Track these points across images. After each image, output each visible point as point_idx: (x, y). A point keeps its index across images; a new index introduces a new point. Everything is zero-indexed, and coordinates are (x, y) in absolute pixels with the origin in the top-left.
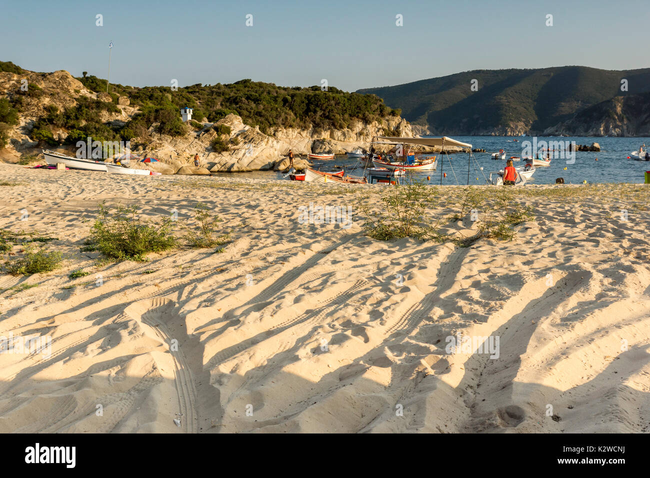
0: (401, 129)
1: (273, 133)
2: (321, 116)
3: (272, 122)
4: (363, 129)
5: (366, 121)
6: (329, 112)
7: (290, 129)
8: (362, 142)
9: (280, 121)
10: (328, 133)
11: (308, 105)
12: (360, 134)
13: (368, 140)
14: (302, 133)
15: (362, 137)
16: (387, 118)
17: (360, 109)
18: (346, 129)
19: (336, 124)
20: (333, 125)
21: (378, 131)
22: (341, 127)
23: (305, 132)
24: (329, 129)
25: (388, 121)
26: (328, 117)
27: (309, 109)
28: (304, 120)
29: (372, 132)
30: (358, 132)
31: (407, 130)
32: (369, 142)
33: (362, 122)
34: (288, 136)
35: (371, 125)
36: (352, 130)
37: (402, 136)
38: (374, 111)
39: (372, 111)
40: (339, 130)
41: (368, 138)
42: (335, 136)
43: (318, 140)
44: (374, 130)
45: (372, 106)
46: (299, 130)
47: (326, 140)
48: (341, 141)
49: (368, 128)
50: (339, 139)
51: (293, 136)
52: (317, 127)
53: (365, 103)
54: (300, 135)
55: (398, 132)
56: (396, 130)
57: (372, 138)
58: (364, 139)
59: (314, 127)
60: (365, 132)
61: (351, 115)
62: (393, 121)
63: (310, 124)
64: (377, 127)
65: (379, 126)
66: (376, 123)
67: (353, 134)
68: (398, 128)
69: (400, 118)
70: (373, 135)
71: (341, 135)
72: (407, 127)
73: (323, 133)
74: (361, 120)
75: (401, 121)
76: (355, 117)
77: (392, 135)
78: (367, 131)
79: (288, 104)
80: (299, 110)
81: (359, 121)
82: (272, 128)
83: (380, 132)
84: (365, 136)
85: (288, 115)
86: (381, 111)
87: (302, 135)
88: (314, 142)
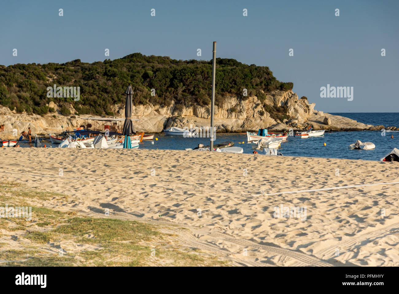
0: (289, 104)
1: (117, 110)
2: (184, 91)
3: (116, 99)
4: (237, 105)
5: (241, 97)
6: (194, 87)
7: (142, 107)
8: (234, 119)
10: (191, 110)
11: (172, 80)
12: (232, 110)
13: (241, 117)
14: (160, 110)
15: (234, 114)
16: (273, 92)
17: (235, 84)
19: (199, 100)
20: (196, 100)
21: (256, 107)
22: (205, 103)
23: (165, 109)
24: (191, 105)
25: (273, 95)
26: (192, 93)
27: (172, 85)
28: (163, 96)
29: (248, 109)
30: (229, 108)
31: (296, 106)
32: (242, 119)
33: (236, 98)
34: (137, 113)
35: (247, 101)
36: (222, 107)
37: (290, 112)
38: (256, 85)
39: (252, 86)
40: (202, 106)
41: (242, 115)
42: (198, 113)
43: (172, 118)
44: (250, 106)
45: (253, 80)
46: (157, 107)
47: (178, 118)
48: (205, 118)
49: (243, 104)
50: (202, 116)
51: (145, 113)
52: (179, 103)
53: (244, 77)
54: (156, 113)
55: (285, 107)
56: (282, 107)
57: (247, 115)
58: (237, 116)
59: (176, 103)
60: (239, 108)
61: (222, 90)
62: (280, 96)
63: (172, 100)
64: (255, 103)
65: (259, 102)
66: (256, 98)
67: (223, 111)
68: (286, 103)
69: (291, 93)
70: (248, 112)
71: (205, 112)
72: (298, 102)
73: (184, 110)
74: (234, 95)
75: (292, 96)
76: (228, 92)
77: (275, 111)
78: (241, 108)
79: (149, 79)
80: (160, 86)
81: (231, 97)
82: (116, 105)
83: (259, 108)
84: (238, 112)
85: (140, 91)
86: (267, 85)
87: (159, 112)
88: (168, 119)
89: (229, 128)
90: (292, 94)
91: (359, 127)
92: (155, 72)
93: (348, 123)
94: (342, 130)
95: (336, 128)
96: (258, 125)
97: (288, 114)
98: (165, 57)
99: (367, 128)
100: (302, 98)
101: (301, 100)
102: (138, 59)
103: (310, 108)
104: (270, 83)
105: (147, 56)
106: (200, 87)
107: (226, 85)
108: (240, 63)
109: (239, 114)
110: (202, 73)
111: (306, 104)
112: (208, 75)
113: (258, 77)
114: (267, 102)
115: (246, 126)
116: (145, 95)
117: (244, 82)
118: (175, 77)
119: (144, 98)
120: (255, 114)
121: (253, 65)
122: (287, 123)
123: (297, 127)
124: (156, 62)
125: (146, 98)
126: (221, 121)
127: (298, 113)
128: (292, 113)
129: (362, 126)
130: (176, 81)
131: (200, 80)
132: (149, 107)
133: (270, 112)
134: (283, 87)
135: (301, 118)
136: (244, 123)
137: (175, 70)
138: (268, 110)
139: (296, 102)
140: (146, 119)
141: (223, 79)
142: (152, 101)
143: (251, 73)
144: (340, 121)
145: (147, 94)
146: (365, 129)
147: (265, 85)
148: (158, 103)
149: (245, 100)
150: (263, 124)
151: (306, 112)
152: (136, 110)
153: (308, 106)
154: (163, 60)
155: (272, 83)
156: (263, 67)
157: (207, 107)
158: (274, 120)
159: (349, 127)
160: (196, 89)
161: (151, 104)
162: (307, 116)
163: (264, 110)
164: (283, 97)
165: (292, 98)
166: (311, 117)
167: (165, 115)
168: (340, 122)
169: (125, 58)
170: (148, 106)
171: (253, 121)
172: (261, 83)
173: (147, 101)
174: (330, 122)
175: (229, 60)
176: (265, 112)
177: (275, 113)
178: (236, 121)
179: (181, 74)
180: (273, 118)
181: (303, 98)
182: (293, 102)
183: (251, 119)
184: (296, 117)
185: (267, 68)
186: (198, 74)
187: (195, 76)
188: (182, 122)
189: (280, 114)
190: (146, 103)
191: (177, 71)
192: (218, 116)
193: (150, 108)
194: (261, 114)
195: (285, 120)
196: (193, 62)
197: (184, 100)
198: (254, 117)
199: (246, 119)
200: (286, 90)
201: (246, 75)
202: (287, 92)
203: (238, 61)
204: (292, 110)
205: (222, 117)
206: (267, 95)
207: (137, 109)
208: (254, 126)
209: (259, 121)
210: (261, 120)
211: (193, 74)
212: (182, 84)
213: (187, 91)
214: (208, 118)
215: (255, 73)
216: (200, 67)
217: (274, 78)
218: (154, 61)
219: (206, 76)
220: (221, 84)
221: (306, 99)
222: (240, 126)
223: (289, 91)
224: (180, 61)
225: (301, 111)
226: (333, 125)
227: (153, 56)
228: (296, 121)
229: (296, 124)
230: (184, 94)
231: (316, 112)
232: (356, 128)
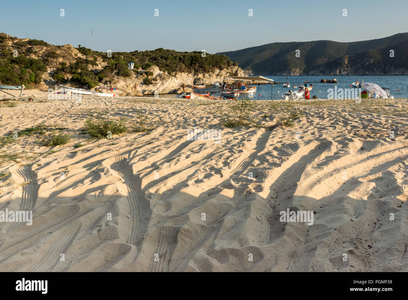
0: (238, 72)
2: (198, 66)
3: (174, 70)
4: (219, 73)
5: (221, 69)
6: (202, 64)
7: (183, 73)
8: (219, 79)
9: (178, 69)
10: (202, 75)
11: (191, 61)
12: (218, 75)
13: (222, 78)
15: (219, 76)
16: (231, 67)
17: (218, 63)
18: (211, 73)
19: (206, 70)
20: (204, 70)
21: (227, 74)
22: (208, 72)
23: (190, 74)
24: (202, 73)
25: (232, 68)
26: (201, 67)
28: (189, 68)
29: (224, 74)
31: (241, 73)
33: (219, 69)
34: (182, 76)
35: (223, 71)
38: (225, 63)
42: (205, 76)
43: (197, 79)
50: (207, 78)
52: (196, 72)
53: (220, 60)
55: (237, 74)
56: (235, 73)
61: (213, 66)
63: (193, 70)
65: (227, 71)
66: (226, 69)
67: (215, 75)
69: (238, 67)
70: (224, 76)
71: (208, 76)
73: (199, 75)
76: (215, 66)
78: (221, 74)
81: (217, 69)
82: (174, 73)
84: (221, 76)
86: (228, 63)
87: (189, 76)
88: (195, 79)
92: (183, 57)
106: (205, 64)
107: (214, 63)
114: (230, 71)
117: (221, 62)
130: (194, 61)
133: (232, 75)
134: (234, 64)
139: (240, 71)
141: (213, 61)
164: (235, 69)
167: (192, 77)
170: (185, 73)
179: (195, 58)
192: (214, 78)
194: (229, 77)
197: (199, 70)
204: (240, 75)
206: (229, 68)
212: (197, 62)
214: (210, 79)
219: (207, 59)
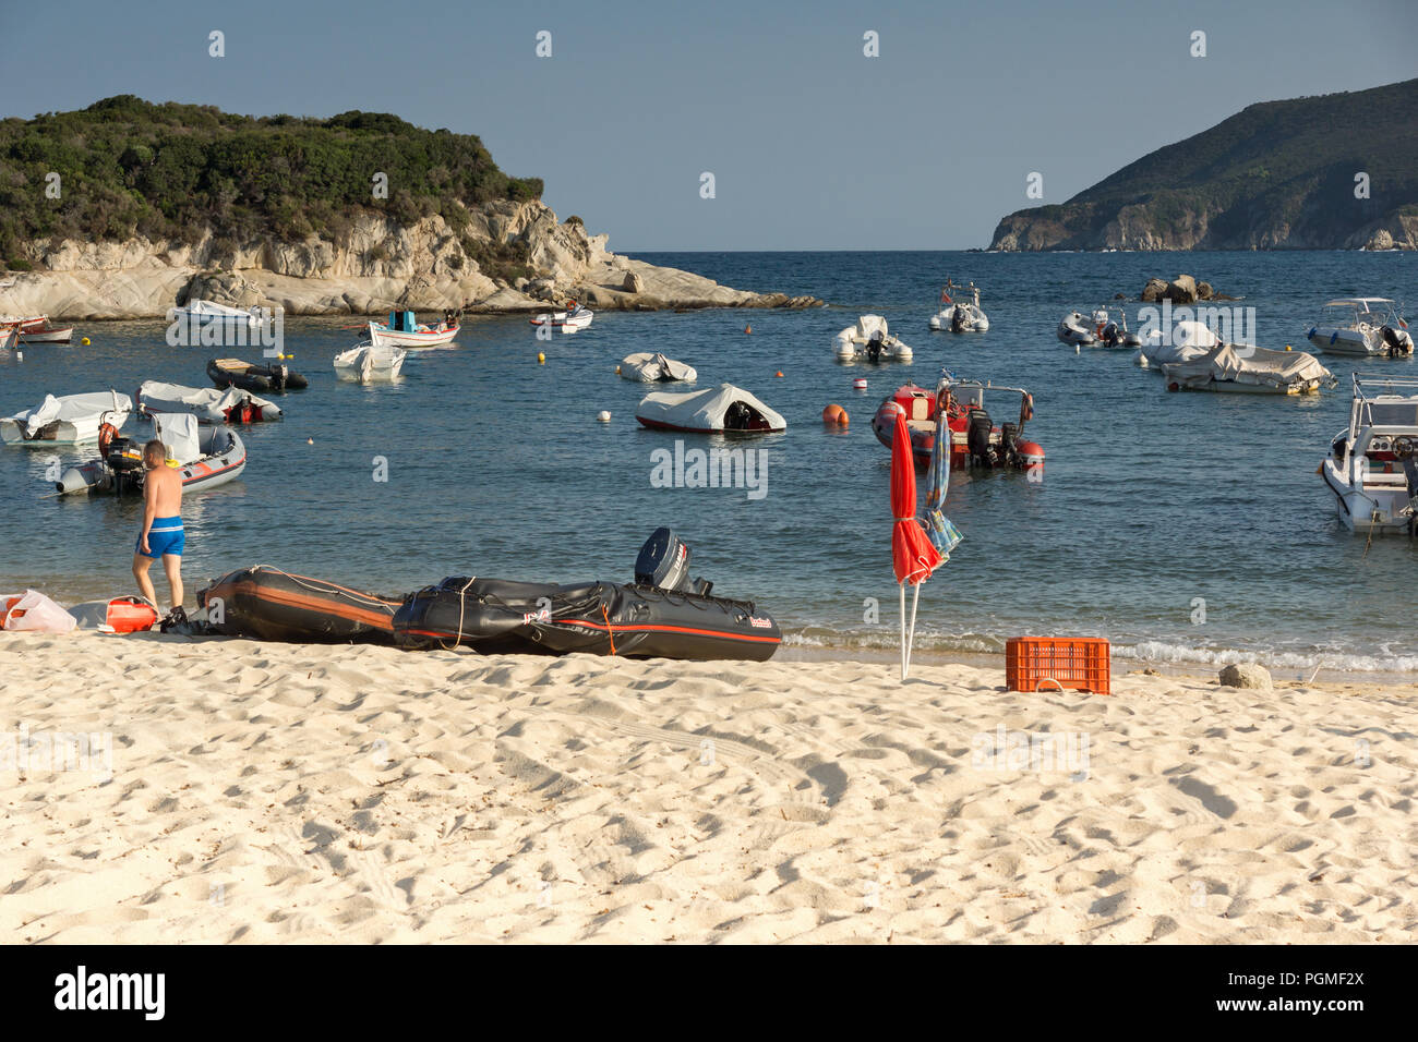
0: (532, 237)
1: (39, 256)
2: (238, 202)
3: (38, 225)
4: (386, 241)
5: (397, 217)
6: (266, 192)
7: (114, 249)
8: (379, 280)
9: (72, 221)
10: (257, 254)
11: (204, 171)
12: (373, 255)
13: (398, 273)
14: (171, 254)
15: (378, 265)
16: (488, 206)
18: (314, 239)
19: (278, 226)
20: (274, 229)
21: (440, 246)
22: (296, 236)
23: (186, 252)
24: (258, 241)
25: (490, 214)
26: (262, 208)
27: (204, 184)
28: (180, 215)
29: (420, 250)
30: (366, 249)
31: (552, 242)
32: (402, 278)
33: (384, 222)
34: (101, 263)
35: (415, 229)
36: (345, 246)
37: (535, 259)
38: (444, 186)
39: (431, 187)
40: (289, 244)
41: (401, 268)
42: (278, 261)
43: (200, 277)
44: (424, 243)
45: (432, 173)
46: (163, 245)
47: (218, 276)
48: (297, 277)
49: (405, 238)
50: (290, 270)
51: (124, 264)
52: (224, 235)
53: (406, 163)
54: (158, 262)
55: (520, 248)
56: (513, 243)
57: (416, 267)
58: (387, 271)
59: (216, 235)
60: (392, 249)
61: (347, 199)
62: (510, 214)
63: (204, 227)
64: (437, 235)
65: (449, 231)
66: (440, 221)
67: (348, 256)
68: (524, 235)
69: (537, 206)
70: (418, 259)
71: (296, 259)
72: (556, 233)
73: (239, 255)
74: (379, 213)
75: (540, 215)
76: (361, 203)
77: (494, 258)
78: (399, 247)
79: (139, 168)
80: (170, 187)
81: (371, 217)
82: (38, 243)
83: (448, 250)
84: (392, 260)
85: (110, 201)
86: (472, 185)
87: (170, 259)
88: (192, 281)
89: (362, 304)
90: (541, 210)
91: (717, 298)
92: (156, 148)
93: (691, 288)
94: (671, 304)
95: (656, 302)
96: (444, 293)
97: (528, 264)
98: (204, 108)
99: (740, 300)
100: (569, 221)
101: (566, 226)
102: (126, 113)
103: (590, 247)
104: (482, 180)
105: (155, 104)
106: (283, 189)
107: (356, 186)
108: (409, 126)
109: (393, 265)
110: (288, 151)
111: (579, 237)
112: (305, 156)
113: (449, 163)
114: (474, 232)
115: (411, 298)
116: (125, 214)
117: (408, 177)
118: (212, 163)
119: (120, 220)
120: (438, 266)
121: (443, 131)
122: (525, 288)
123: (551, 300)
124: (176, 120)
125: (127, 222)
126: (341, 283)
127: (556, 261)
128: (541, 263)
129: (727, 295)
130: (216, 172)
131: (282, 171)
132: (138, 245)
133: (479, 258)
134: (517, 191)
135: (565, 274)
136: (407, 289)
137: (215, 144)
138: (473, 252)
139: (550, 231)
140: (127, 279)
141: (348, 170)
142: (147, 229)
143: (428, 153)
144: (669, 282)
145: (130, 209)
146: (733, 305)
147: (466, 185)
148: (165, 234)
149: (411, 227)
150: (460, 290)
151: (580, 259)
152: (97, 254)
153: (584, 244)
154: (199, 116)
155: (486, 178)
156: (464, 136)
157: (303, 245)
158: (490, 280)
159: (691, 298)
160: (273, 196)
161: (143, 238)
162: (581, 268)
163: (462, 254)
164: (516, 219)
165: (541, 220)
166: (594, 271)
167: (184, 269)
168: (670, 285)
169: (91, 109)
170: (135, 243)
171: (432, 282)
172: (456, 180)
173: (133, 230)
174: (640, 286)
175: (379, 118)
176: (466, 261)
177: (493, 262)
178: (387, 284)
179: (229, 155)
180: (489, 275)
181: (572, 221)
182: (541, 231)
183: (427, 277)
184: (551, 274)
185: (476, 139)
186: (275, 155)
187: (267, 161)
188: (227, 288)
189: (508, 264)
190: (127, 233)
191: (218, 146)
192: (335, 272)
193: (141, 250)
194: (455, 264)
195: (522, 281)
196: (280, 121)
197: (238, 227)
198: (434, 271)
199: (414, 278)
200: (523, 198)
201: (413, 159)
202: (527, 205)
203: (405, 119)
204: (541, 252)
205: (347, 273)
206: (471, 211)
207: (101, 251)
208: (432, 297)
209: (447, 282)
210: (455, 280)
211: (264, 156)
212: (231, 181)
213: (247, 200)
214: (304, 277)
215: (437, 153)
216: (286, 136)
217: (494, 168)
218: (170, 120)
219: (300, 159)
220: (343, 182)
221: (581, 222)
222: (396, 298)
223: (533, 202)
224: (247, 120)
225: (564, 255)
226: (649, 293)
227: (170, 103)
228: (551, 284)
229: (550, 291)
230: (241, 209)
231: (610, 257)
232: (710, 301)
